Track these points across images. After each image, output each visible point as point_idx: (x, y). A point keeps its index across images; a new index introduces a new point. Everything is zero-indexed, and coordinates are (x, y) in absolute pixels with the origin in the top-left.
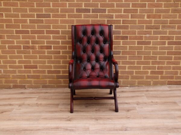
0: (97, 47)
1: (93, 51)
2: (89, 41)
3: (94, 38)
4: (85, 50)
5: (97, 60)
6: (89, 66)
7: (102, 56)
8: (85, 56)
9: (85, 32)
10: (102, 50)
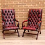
0: (10, 16)
1: (9, 18)
2: (7, 15)
3: (9, 13)
4: (6, 18)
5: (11, 21)
6: (8, 23)
7: (12, 19)
8: (6, 20)
9: (6, 12)
10: (12, 18)
